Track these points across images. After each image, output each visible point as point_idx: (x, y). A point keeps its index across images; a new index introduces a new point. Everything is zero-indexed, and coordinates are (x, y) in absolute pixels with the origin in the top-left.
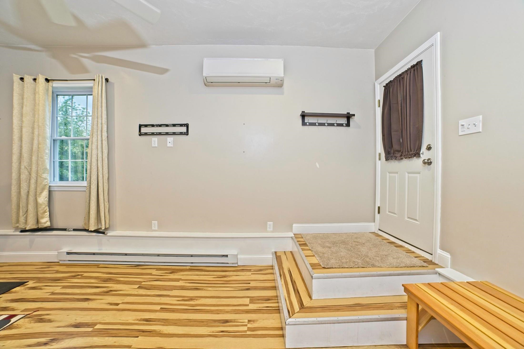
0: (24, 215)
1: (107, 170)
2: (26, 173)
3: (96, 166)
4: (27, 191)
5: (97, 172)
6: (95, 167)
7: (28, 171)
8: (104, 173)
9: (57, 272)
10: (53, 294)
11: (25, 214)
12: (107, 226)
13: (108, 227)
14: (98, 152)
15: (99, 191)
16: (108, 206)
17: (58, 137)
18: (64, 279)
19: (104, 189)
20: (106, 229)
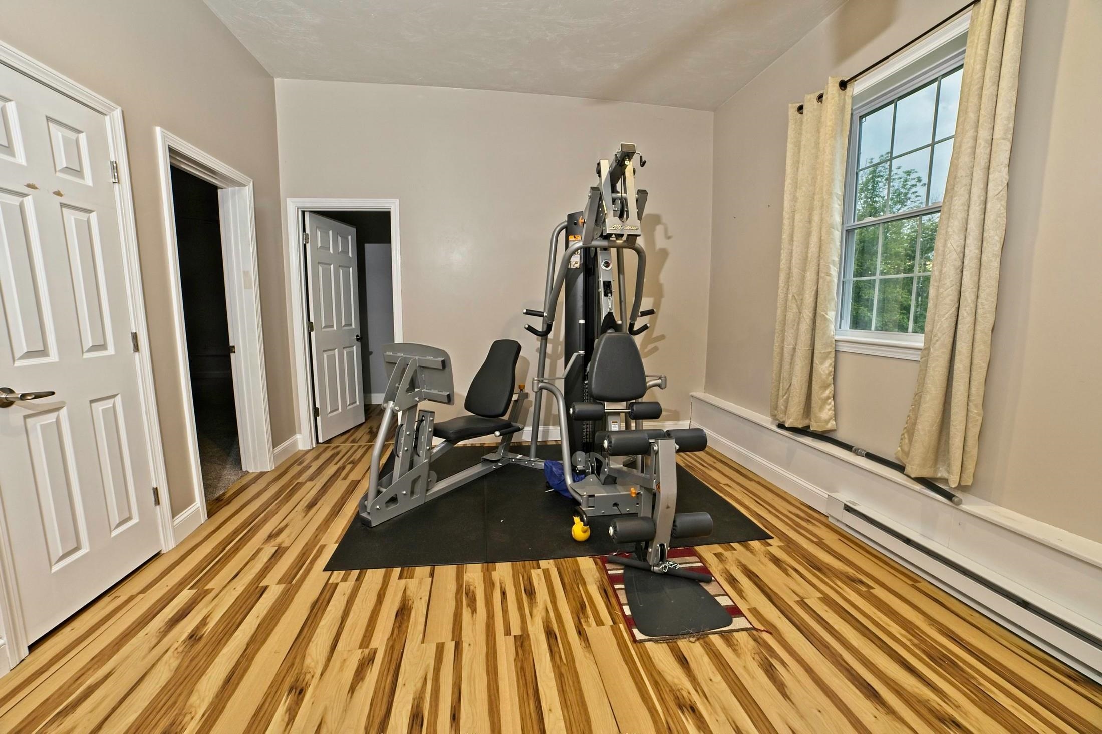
0: (784, 395)
1: (994, 299)
2: (795, 310)
3: (956, 288)
4: (792, 347)
5: (957, 306)
6: (950, 289)
7: (797, 306)
8: (979, 311)
9: (821, 544)
10: (803, 603)
11: (786, 393)
12: (968, 481)
13: (970, 484)
14: (968, 242)
15: (955, 367)
16: (980, 418)
17: (856, 223)
18: (830, 574)
19: (975, 362)
20: (961, 487)
